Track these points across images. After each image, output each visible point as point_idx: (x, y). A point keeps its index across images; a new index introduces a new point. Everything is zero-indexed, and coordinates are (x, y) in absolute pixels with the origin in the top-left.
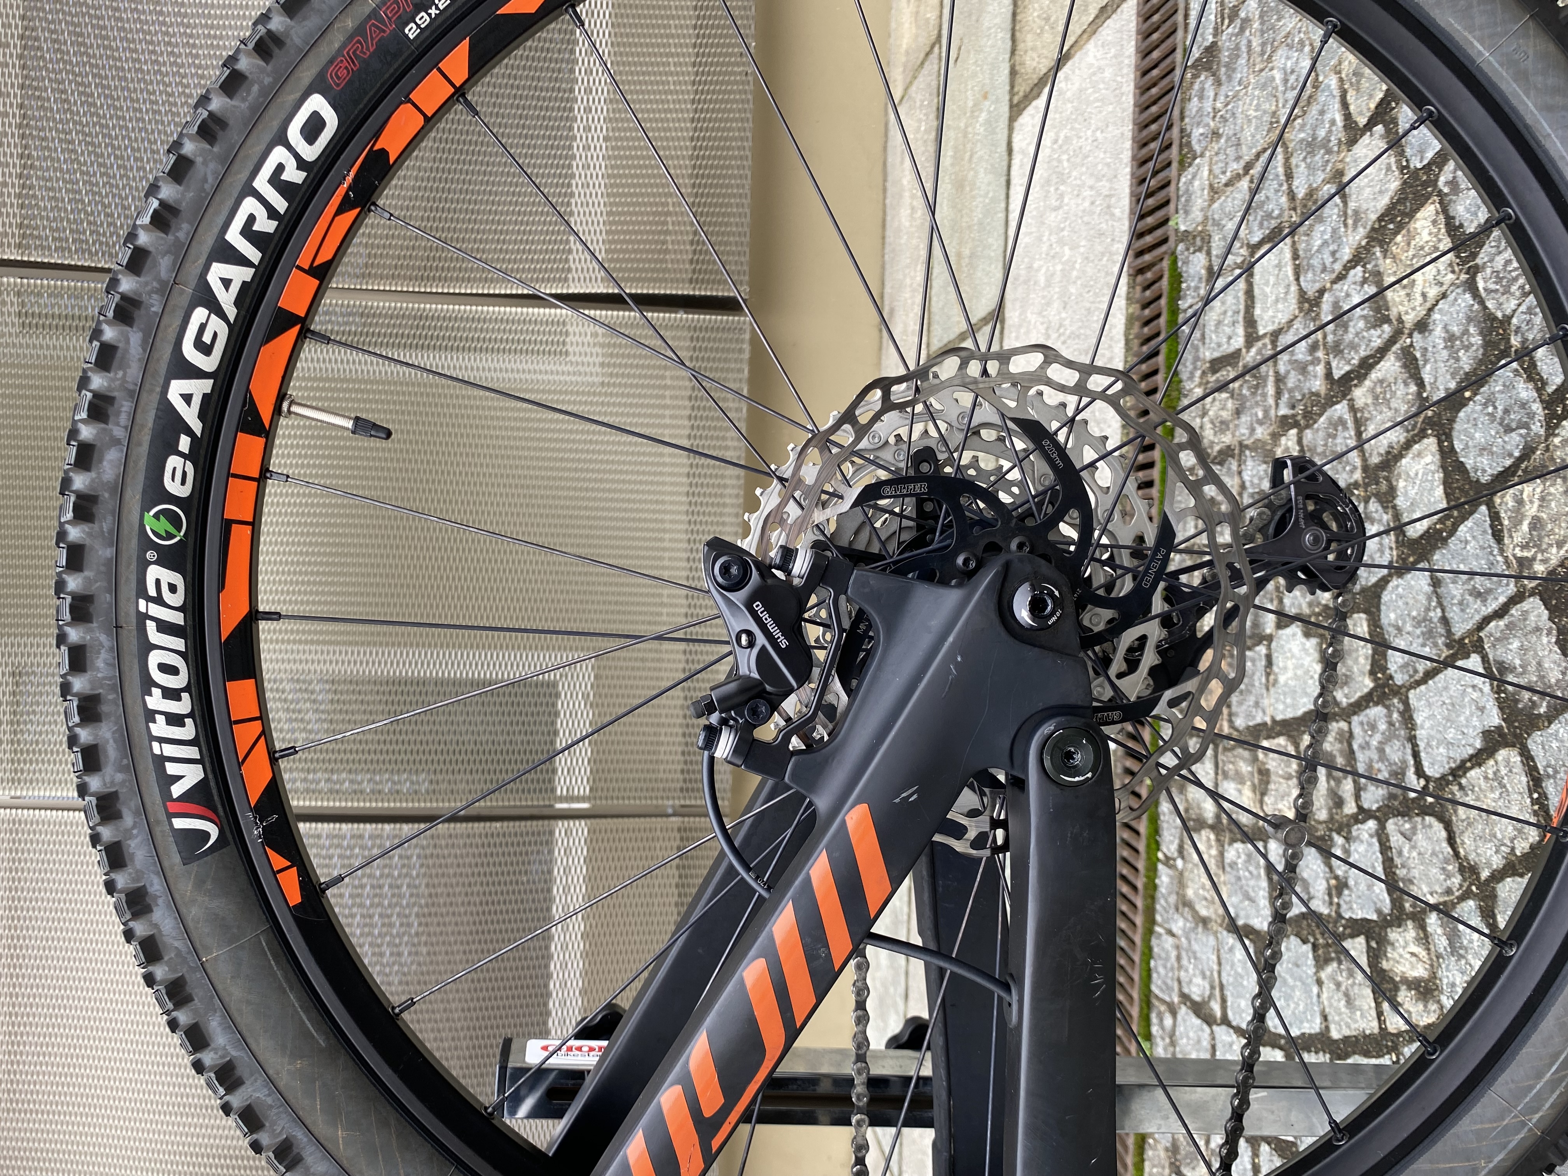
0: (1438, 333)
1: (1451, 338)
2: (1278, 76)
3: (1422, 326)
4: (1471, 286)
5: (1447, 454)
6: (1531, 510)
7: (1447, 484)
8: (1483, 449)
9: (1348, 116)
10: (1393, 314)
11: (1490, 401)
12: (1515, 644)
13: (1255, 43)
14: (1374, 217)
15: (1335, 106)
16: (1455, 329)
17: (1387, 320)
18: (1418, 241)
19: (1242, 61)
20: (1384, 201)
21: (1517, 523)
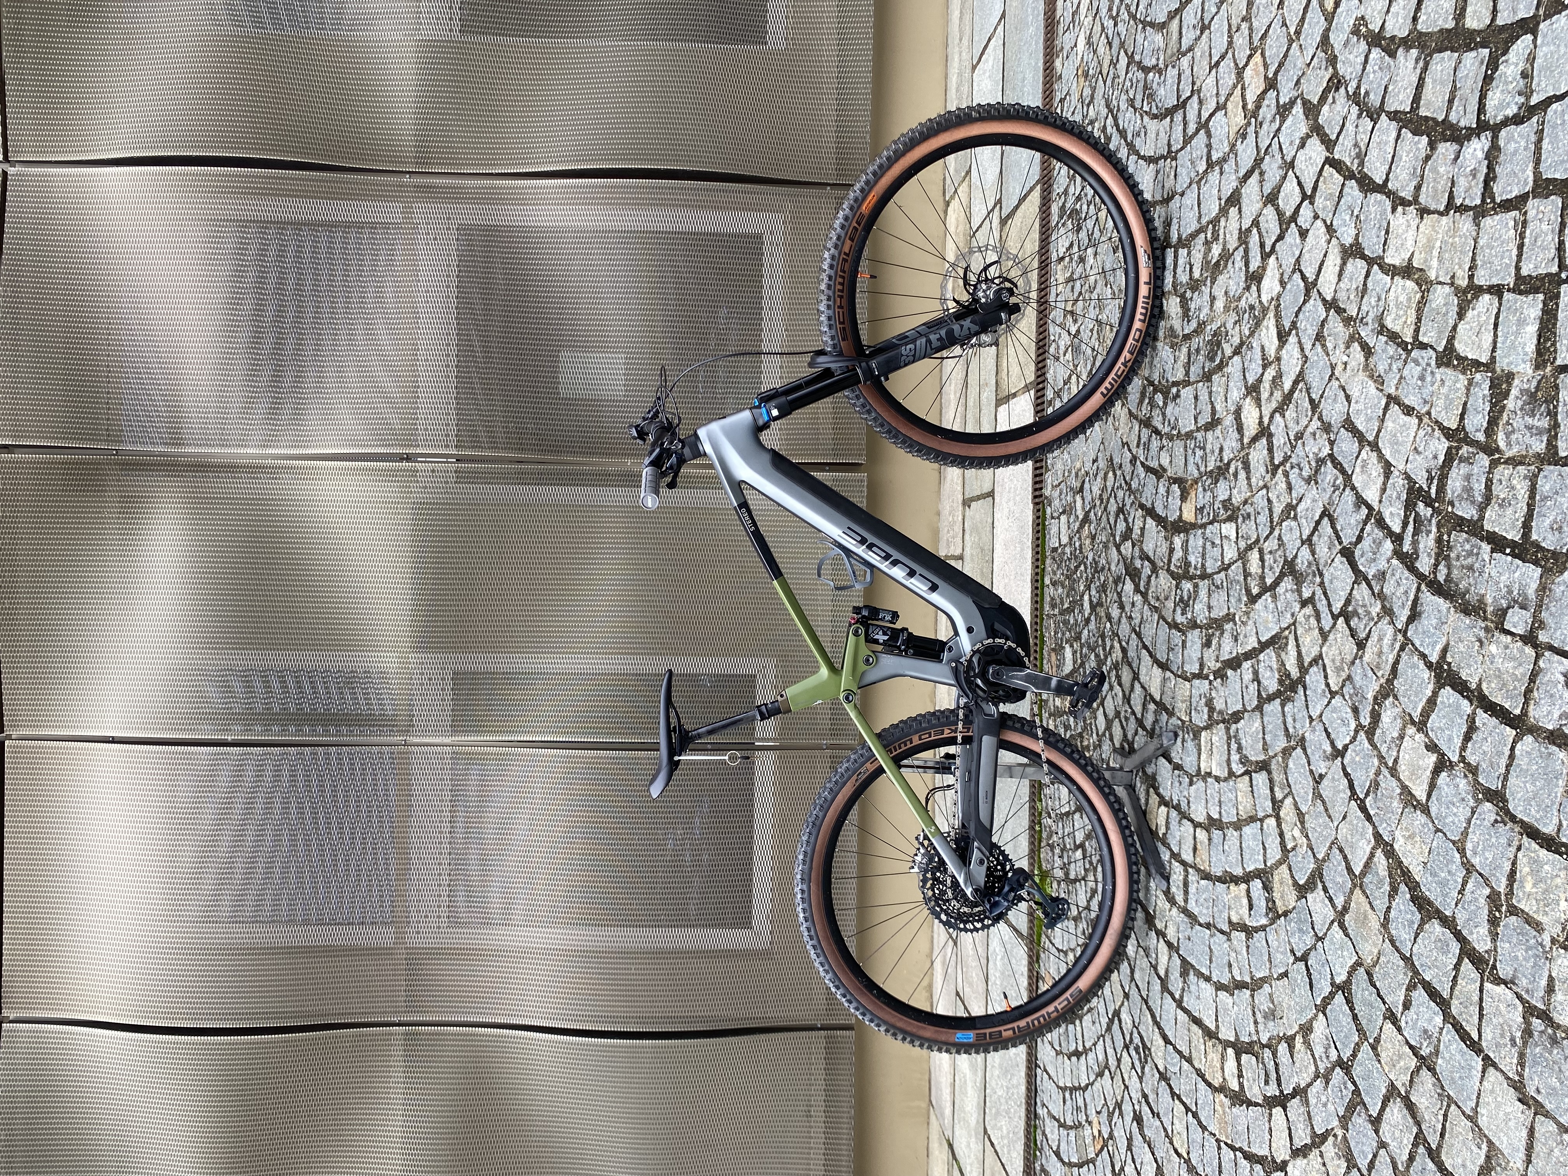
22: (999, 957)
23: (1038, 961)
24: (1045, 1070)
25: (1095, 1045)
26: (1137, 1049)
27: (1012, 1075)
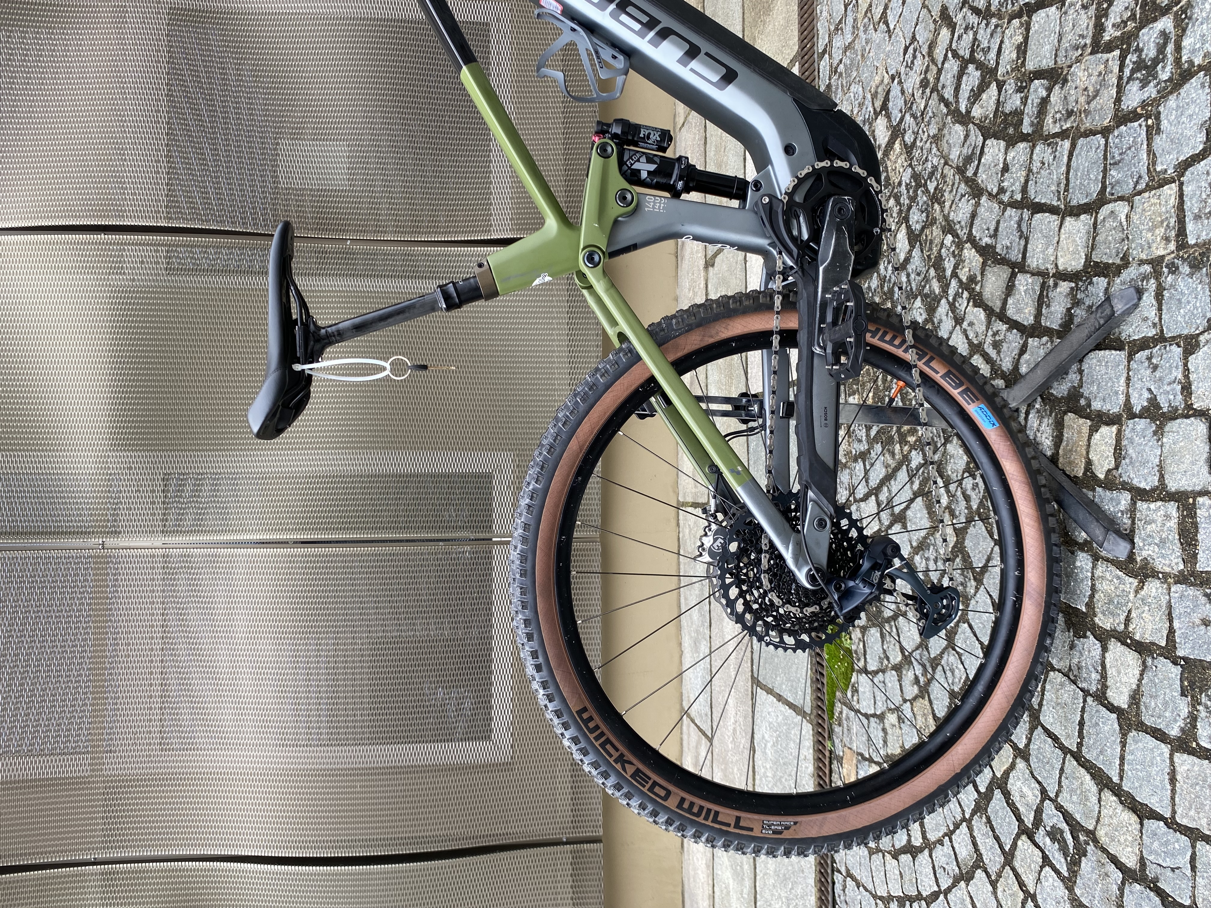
0: (904, 184)
1: (907, 185)
2: (852, 95)
3: (900, 184)
4: (910, 165)
5: (909, 227)
6: (929, 238)
7: (909, 239)
8: (917, 222)
9: (875, 109)
10: (891, 182)
11: (918, 204)
12: (928, 287)
13: (844, 83)
14: (883, 146)
15: (870, 105)
16: (908, 182)
17: (890, 184)
18: (896, 153)
19: (840, 90)
20: (887, 139)
21: (926, 244)
22: (769, 745)
23: (830, 738)
24: (849, 875)
25: (950, 834)
26: (1054, 834)
27: (794, 883)
